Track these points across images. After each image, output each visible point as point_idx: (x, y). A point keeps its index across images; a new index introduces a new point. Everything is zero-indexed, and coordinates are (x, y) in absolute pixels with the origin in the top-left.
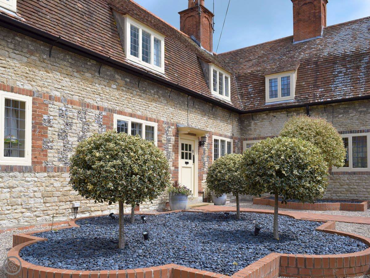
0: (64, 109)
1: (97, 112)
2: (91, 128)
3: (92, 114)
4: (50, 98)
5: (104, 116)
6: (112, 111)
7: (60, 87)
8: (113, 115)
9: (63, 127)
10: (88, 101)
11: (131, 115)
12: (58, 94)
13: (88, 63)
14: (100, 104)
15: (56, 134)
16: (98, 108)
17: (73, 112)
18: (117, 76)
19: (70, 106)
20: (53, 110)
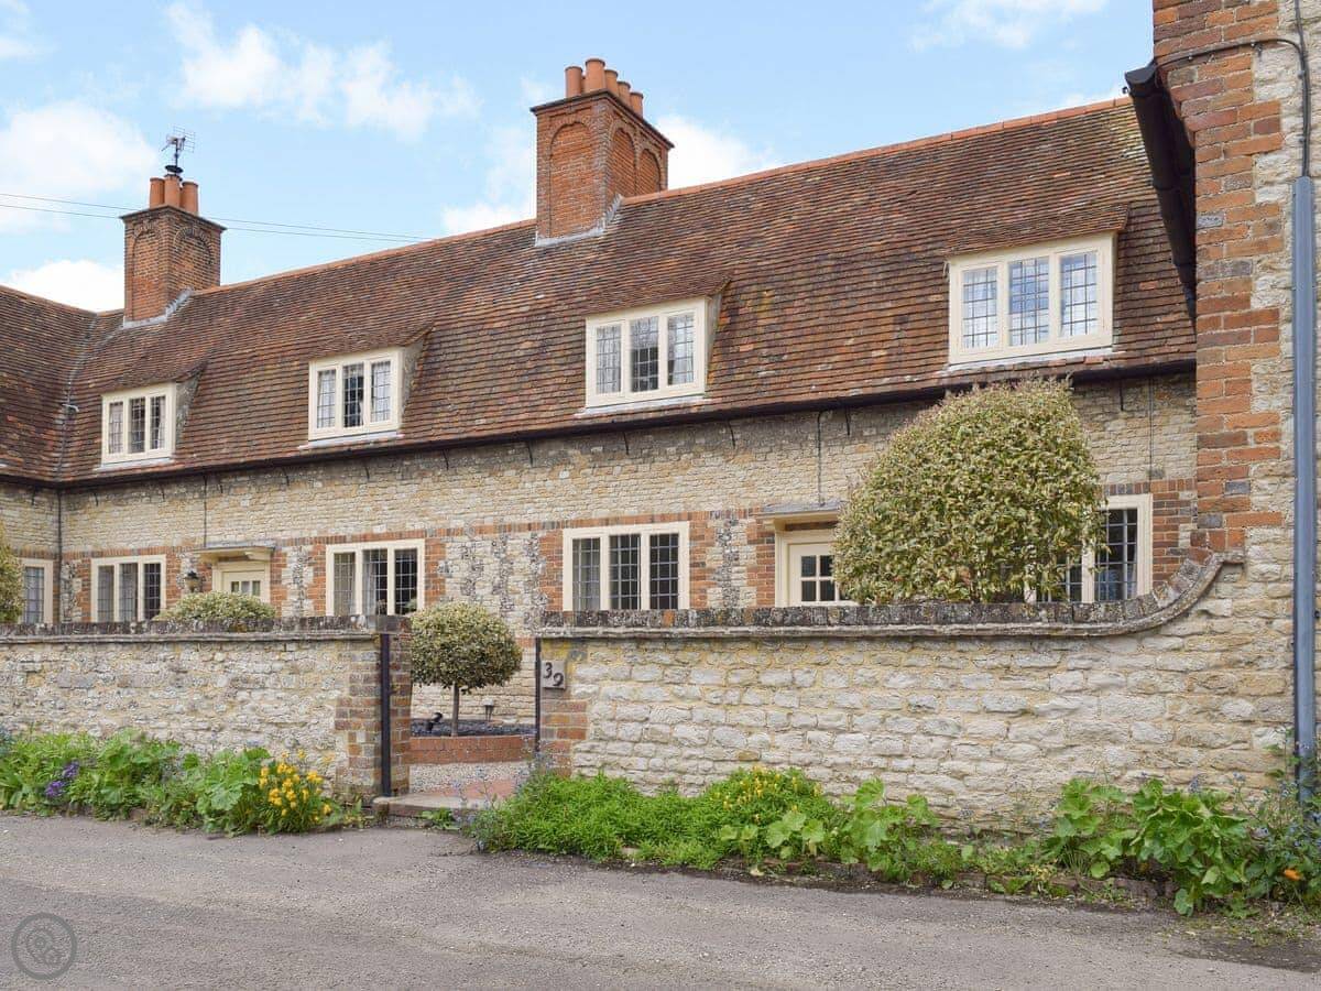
0: (469, 544)
1: (528, 535)
2: (516, 566)
3: (518, 541)
4: (449, 532)
5: (542, 539)
6: (559, 526)
7: (463, 511)
8: (561, 533)
9: (466, 574)
10: (509, 520)
11: (607, 522)
12: (460, 523)
13: (510, 452)
14: (533, 519)
15: (458, 586)
16: (530, 527)
17: (483, 547)
18: (571, 452)
19: (478, 538)
20: (453, 550)
